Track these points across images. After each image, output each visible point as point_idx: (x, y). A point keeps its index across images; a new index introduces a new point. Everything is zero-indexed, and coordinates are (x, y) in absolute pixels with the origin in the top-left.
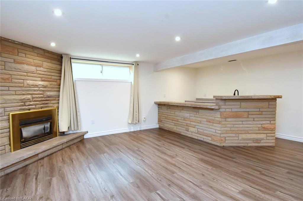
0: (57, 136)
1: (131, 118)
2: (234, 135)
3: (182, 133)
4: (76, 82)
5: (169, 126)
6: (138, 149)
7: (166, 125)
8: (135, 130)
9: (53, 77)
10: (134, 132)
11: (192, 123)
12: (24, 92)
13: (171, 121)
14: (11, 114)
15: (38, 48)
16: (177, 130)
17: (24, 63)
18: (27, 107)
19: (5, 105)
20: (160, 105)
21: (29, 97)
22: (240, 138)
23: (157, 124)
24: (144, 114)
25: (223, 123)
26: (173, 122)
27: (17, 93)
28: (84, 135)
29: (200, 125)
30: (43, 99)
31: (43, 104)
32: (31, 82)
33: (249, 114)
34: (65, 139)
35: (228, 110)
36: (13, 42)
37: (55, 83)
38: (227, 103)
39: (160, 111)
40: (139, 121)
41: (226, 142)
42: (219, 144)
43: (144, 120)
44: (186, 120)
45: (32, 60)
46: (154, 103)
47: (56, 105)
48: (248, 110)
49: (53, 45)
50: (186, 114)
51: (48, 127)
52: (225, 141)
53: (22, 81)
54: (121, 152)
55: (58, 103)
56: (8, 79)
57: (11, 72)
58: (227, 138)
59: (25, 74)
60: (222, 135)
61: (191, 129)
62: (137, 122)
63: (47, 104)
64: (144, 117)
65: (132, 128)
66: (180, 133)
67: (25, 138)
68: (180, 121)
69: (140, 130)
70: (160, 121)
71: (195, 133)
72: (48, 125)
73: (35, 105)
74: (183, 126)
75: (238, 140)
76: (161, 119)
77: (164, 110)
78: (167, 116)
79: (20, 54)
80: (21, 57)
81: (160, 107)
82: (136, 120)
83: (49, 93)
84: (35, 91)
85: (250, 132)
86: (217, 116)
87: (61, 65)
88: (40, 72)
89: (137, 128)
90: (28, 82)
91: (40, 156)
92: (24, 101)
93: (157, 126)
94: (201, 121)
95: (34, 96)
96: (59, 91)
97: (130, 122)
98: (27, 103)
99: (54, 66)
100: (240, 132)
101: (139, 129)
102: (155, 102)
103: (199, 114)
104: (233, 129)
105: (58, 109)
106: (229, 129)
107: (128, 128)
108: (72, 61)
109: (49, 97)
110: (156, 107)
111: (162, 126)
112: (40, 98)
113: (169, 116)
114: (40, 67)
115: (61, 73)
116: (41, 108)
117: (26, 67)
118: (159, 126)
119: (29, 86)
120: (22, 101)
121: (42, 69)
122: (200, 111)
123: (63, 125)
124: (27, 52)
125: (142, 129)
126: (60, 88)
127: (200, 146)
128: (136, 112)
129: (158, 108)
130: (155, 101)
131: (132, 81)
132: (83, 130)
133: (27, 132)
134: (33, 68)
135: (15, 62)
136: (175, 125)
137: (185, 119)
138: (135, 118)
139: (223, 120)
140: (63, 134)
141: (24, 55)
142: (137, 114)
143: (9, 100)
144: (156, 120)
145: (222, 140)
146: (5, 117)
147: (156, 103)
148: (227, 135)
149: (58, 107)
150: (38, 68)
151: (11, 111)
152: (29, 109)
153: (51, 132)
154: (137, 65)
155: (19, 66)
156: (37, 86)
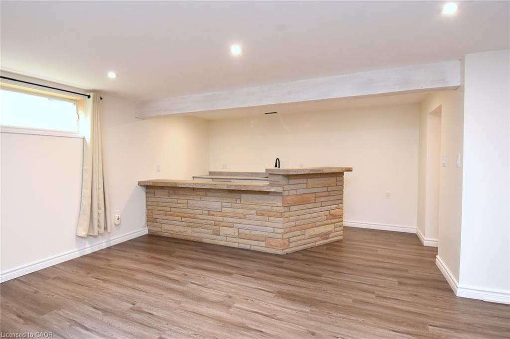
1: (86, 224)
2: (299, 233)
3: (205, 240)
5: (173, 228)
6: (131, 306)
7: (165, 227)
8: (96, 250)
10: (94, 256)
11: (226, 219)
13: (180, 219)
16: (194, 234)
20: (150, 188)
22: (307, 235)
23: (143, 227)
24: (116, 211)
25: (286, 214)
26: (184, 219)
29: (245, 221)
33: (316, 197)
35: (292, 192)
38: (291, 181)
39: (150, 199)
40: (106, 228)
41: (291, 245)
42: (280, 252)
43: (117, 223)
44: (213, 215)
48: (315, 190)
50: (213, 203)
52: (289, 245)
54: (87, 329)
58: (291, 240)
60: (286, 236)
61: (225, 230)
62: (102, 230)
64: (117, 216)
65: (88, 246)
66: (199, 240)
68: (198, 216)
69: (108, 246)
70: (150, 220)
71: (233, 237)
74: (205, 226)
75: (305, 239)
76: (154, 216)
77: (162, 198)
78: (169, 209)
81: (152, 191)
85: (318, 224)
86: (277, 204)
89: (102, 244)
93: (146, 232)
94: (245, 215)
97: (83, 233)
100: (306, 226)
101: (104, 246)
102: (139, 182)
103: (240, 201)
104: (298, 223)
106: (293, 224)
107: (76, 250)
110: (142, 192)
111: (156, 229)
113: (173, 210)
118: (149, 230)
122: (244, 196)
125: (113, 243)
127: (253, 261)
128: (99, 208)
129: (147, 193)
130: (139, 180)
136: (189, 226)
137: (211, 213)
138: (98, 222)
139: (286, 209)
142: (102, 211)
145: (285, 244)
147: (141, 184)
148: (292, 234)
154: (98, 100)
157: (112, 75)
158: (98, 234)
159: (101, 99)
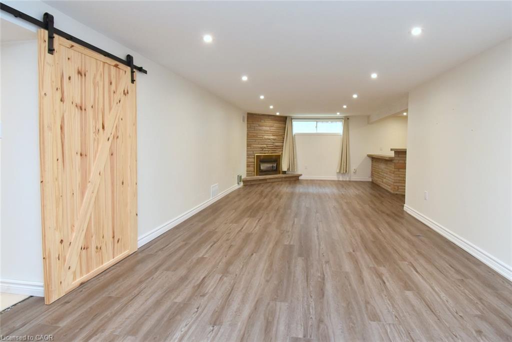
0: (280, 174)
1: (339, 168)
3: (381, 185)
4: (296, 136)
7: (375, 178)
8: (345, 180)
9: (280, 133)
10: (343, 181)
11: (385, 174)
12: (262, 143)
13: (377, 174)
14: (256, 155)
15: (271, 115)
16: (379, 182)
17: (263, 126)
18: (263, 152)
19: (254, 150)
20: (374, 159)
21: (265, 146)
23: (370, 177)
24: (353, 166)
25: (396, 173)
27: (260, 143)
28: (298, 177)
29: (388, 176)
30: (273, 147)
31: (273, 151)
32: (266, 137)
34: (284, 176)
35: (400, 161)
36: (259, 115)
37: (281, 137)
38: (400, 155)
42: (393, 192)
43: (354, 171)
45: (268, 124)
46: (366, 155)
47: (281, 152)
49: (278, 114)
51: (274, 167)
52: (398, 190)
53: (262, 136)
55: (282, 151)
57: (256, 132)
58: (400, 187)
59: (264, 132)
60: (395, 184)
61: (384, 180)
62: (345, 171)
63: (275, 151)
64: (354, 168)
65: (341, 177)
67: (262, 170)
68: (380, 173)
69: (350, 180)
70: (372, 175)
71: (385, 184)
72: (275, 165)
73: (268, 151)
74: (381, 178)
76: (374, 173)
77: (375, 164)
78: (375, 169)
79: (262, 121)
80: (263, 123)
82: (344, 170)
83: (277, 144)
84: (269, 142)
86: (393, 166)
87: (286, 124)
88: (272, 130)
90: (265, 137)
91: (268, 181)
93: (370, 180)
94: (388, 172)
95: (268, 145)
96: (283, 142)
97: (338, 171)
98: (264, 150)
99: (281, 125)
101: (348, 179)
106: (401, 179)
108: (293, 120)
109: (277, 146)
112: (271, 147)
114: (272, 127)
115: (285, 130)
116: (272, 153)
117: (264, 128)
118: (372, 180)
119: (266, 139)
120: (261, 148)
121: (273, 128)
123: (284, 167)
124: (265, 119)
125: (352, 180)
126: (283, 140)
128: (344, 163)
129: (372, 161)
130: (368, 154)
131: (342, 134)
132: (299, 173)
133: (264, 167)
134: (268, 128)
135: (260, 126)
136: (378, 178)
137: (382, 171)
138: (344, 167)
139: (396, 170)
140: (284, 173)
141: (264, 121)
143: (256, 147)
144: (370, 173)
145: (395, 189)
146: (253, 157)
147: (369, 156)
148: (400, 184)
149: (282, 154)
150: (271, 128)
151: (256, 153)
152: (265, 153)
153: (277, 170)
154: (346, 120)
155: (261, 128)
156: (269, 139)
157: (338, 114)
158: (344, 173)
159: (348, 119)
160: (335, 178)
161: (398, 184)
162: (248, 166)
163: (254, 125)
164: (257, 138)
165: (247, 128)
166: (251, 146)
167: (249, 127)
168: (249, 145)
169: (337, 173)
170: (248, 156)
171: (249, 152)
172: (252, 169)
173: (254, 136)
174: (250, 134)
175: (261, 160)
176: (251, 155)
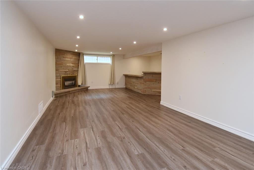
0: (77, 87)
2: (149, 89)
4: (86, 64)
5: (129, 86)
7: (128, 86)
9: (76, 62)
10: (112, 89)
11: (136, 84)
12: (66, 69)
15: (71, 51)
17: (66, 58)
18: (67, 74)
19: (60, 73)
20: (126, 76)
21: (68, 70)
22: (152, 91)
24: (117, 80)
25: (145, 84)
26: (130, 84)
27: (64, 69)
28: (88, 88)
29: (138, 85)
30: (72, 71)
31: (72, 73)
32: (68, 65)
33: (156, 80)
34: (80, 88)
35: (147, 78)
36: (63, 50)
37: (77, 65)
38: (146, 75)
39: (126, 79)
40: (114, 83)
41: (146, 92)
42: (143, 93)
43: (117, 83)
45: (69, 56)
46: (122, 74)
47: (77, 74)
48: (156, 78)
49: (76, 51)
50: (134, 80)
51: (73, 83)
53: (65, 64)
55: (78, 73)
56: (61, 64)
57: (62, 61)
59: (66, 62)
60: (144, 89)
61: (136, 87)
62: (113, 84)
63: (74, 73)
64: (117, 81)
65: (111, 87)
67: (66, 86)
68: (133, 84)
70: (126, 84)
71: (136, 89)
72: (74, 82)
73: (70, 73)
74: (133, 86)
75: (151, 92)
76: (126, 83)
78: (128, 81)
79: (65, 55)
82: (112, 83)
83: (74, 69)
84: (69, 68)
85: (157, 88)
86: (142, 81)
87: (79, 57)
88: (72, 61)
90: (67, 65)
91: (71, 92)
92: (66, 72)
93: (125, 87)
94: (138, 83)
95: (69, 70)
96: (78, 68)
97: (109, 83)
98: (67, 73)
99: (77, 58)
100: (152, 88)
101: (114, 87)
104: (149, 87)
105: (78, 76)
106: (147, 87)
108: (84, 55)
111: (126, 86)
112: (71, 71)
115: (79, 61)
116: (72, 75)
117: (67, 59)
118: (126, 87)
119: (68, 66)
121: (72, 59)
122: (138, 79)
123: (80, 83)
124: (67, 54)
125: (116, 87)
126: (79, 67)
128: (113, 79)
129: (125, 77)
131: (111, 64)
132: (88, 85)
133: (67, 83)
134: (69, 59)
135: (64, 57)
136: (131, 86)
138: (112, 81)
139: (145, 82)
140: (79, 86)
141: (66, 55)
143: (61, 71)
144: (124, 84)
145: (144, 92)
146: (60, 77)
147: (124, 75)
148: (146, 89)
149: (78, 75)
150: (71, 59)
151: (62, 75)
152: (67, 75)
153: (75, 85)
154: (113, 56)
155: (65, 59)
156: (70, 66)
157: (111, 53)
158: (112, 84)
159: (114, 56)
160: (108, 87)
161: (145, 89)
162: (57, 84)
163: (61, 57)
164: (62, 66)
165: (56, 59)
166: (58, 71)
167: (57, 58)
168: (57, 70)
169: (109, 84)
170: (57, 77)
171: (57, 75)
172: (59, 85)
173: (60, 64)
174: (58, 63)
175: (65, 79)
176: (58, 76)
